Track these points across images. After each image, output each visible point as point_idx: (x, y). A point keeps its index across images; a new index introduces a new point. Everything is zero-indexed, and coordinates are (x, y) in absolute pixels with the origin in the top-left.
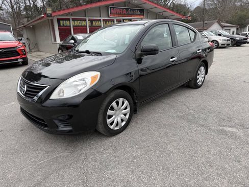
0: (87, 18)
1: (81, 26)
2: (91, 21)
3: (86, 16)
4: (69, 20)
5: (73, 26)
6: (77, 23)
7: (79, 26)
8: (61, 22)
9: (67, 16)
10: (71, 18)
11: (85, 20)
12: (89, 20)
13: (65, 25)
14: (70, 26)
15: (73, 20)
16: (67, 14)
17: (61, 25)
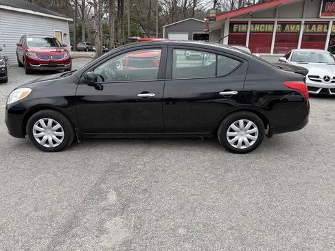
0: (276, 20)
1: (264, 32)
2: (283, 24)
3: (275, 18)
4: (246, 23)
5: (251, 32)
6: (257, 28)
7: (261, 32)
8: (235, 27)
9: (244, 18)
10: (250, 20)
11: (273, 23)
12: (279, 23)
13: (240, 30)
14: (246, 32)
15: (253, 23)
16: (245, 16)
17: (235, 30)
